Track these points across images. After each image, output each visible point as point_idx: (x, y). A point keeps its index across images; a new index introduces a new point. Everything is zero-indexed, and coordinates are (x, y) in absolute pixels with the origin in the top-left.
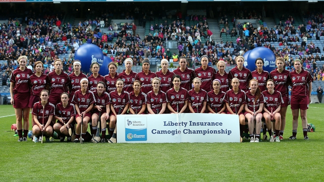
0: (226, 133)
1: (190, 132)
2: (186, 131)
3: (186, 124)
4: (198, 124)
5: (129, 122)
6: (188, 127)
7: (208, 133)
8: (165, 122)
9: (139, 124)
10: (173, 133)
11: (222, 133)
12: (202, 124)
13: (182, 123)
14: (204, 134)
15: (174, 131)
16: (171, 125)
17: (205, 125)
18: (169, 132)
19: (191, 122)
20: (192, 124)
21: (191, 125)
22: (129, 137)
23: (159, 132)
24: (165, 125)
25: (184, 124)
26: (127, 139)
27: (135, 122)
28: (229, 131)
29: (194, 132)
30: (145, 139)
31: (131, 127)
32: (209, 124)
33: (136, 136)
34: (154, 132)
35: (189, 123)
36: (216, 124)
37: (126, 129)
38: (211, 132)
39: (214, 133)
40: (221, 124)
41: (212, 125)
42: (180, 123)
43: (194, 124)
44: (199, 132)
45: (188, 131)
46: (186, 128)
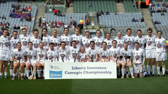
0: (109, 73)
1: (87, 73)
2: (85, 72)
3: (85, 68)
4: (92, 68)
5: (52, 67)
6: (86, 70)
7: (98, 73)
8: (73, 67)
9: (57, 68)
10: (77, 73)
11: (106, 73)
12: (94, 68)
13: (83, 68)
14: (96, 74)
15: (78, 72)
16: (76, 69)
17: (96, 69)
18: (75, 73)
19: (88, 67)
20: (89, 68)
21: (88, 69)
22: (51, 75)
23: (69, 73)
24: (73, 69)
25: (84, 68)
26: (50, 77)
27: (55, 67)
28: (110, 72)
29: (90, 73)
30: (61, 77)
31: (53, 70)
32: (99, 68)
33: (55, 75)
34: (66, 73)
35: (87, 68)
36: (103, 68)
37: (50, 71)
38: (100, 72)
39: (102, 73)
40: (105, 68)
41: (100, 69)
42: (81, 68)
43: (90, 68)
44: (93, 72)
45: (86, 72)
46: (85, 71)
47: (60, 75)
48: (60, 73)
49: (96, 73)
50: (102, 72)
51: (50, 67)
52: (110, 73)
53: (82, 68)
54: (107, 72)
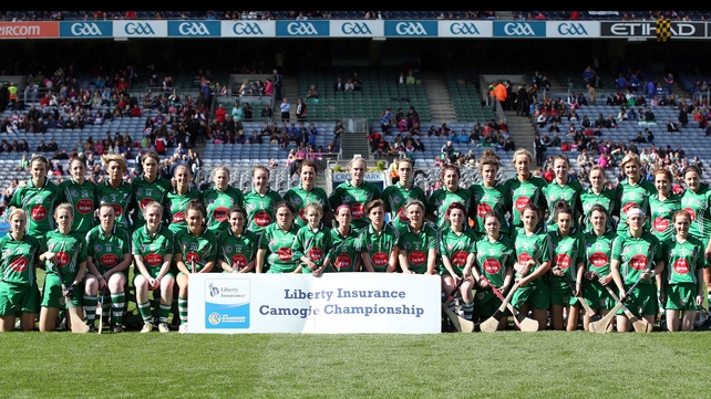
0: (413, 313)
1: (338, 310)
2: (329, 309)
3: (330, 295)
4: (355, 294)
5: (214, 291)
6: (334, 300)
7: (376, 312)
8: (287, 291)
10: (304, 312)
11: (404, 313)
12: (363, 294)
13: (323, 292)
14: (367, 315)
15: (306, 310)
16: (300, 297)
17: (370, 296)
18: (295, 312)
19: (340, 290)
20: (343, 294)
21: (340, 296)
22: (212, 320)
23: (274, 312)
24: (287, 297)
25: (325, 295)
26: (208, 325)
27: (226, 289)
28: (418, 309)
29: (347, 311)
30: (246, 325)
31: (217, 300)
32: (378, 295)
33: (226, 319)
34: (264, 310)
35: (336, 293)
36: (392, 295)
37: (207, 303)
38: (382, 310)
39: (389, 312)
40: (402, 295)
41: (384, 296)
42: (317, 294)
43: (347, 294)
44: (356, 310)
45: (334, 309)
46: (330, 303)
47: (242, 319)
48: (244, 310)
49: (368, 311)
50: (390, 310)
51: (208, 290)
52: (419, 312)
53: (320, 296)
54: (406, 310)
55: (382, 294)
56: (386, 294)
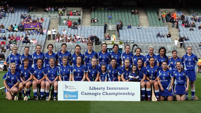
0: (131, 95)
1: (107, 94)
2: (104, 94)
4: (112, 89)
5: (66, 87)
6: (106, 91)
7: (119, 94)
8: (90, 87)
9: (73, 88)
10: (96, 94)
12: (115, 89)
16: (94, 89)
17: (117, 89)
18: (93, 94)
19: (107, 87)
20: (108, 89)
21: (107, 89)
22: (66, 96)
23: (86, 94)
24: (90, 89)
25: (103, 89)
26: (64, 98)
27: (70, 87)
29: (110, 94)
30: (77, 98)
31: (67, 90)
32: (120, 89)
33: (70, 96)
34: (83, 93)
36: (125, 89)
38: (121, 94)
40: (128, 89)
43: (110, 89)
44: (113, 94)
45: (106, 93)
46: (104, 91)
47: (75, 96)
48: (76, 93)
49: (117, 94)
50: (124, 94)
51: (65, 87)
52: (133, 94)
53: (101, 89)
54: (129, 94)
55: (121, 89)
56: (122, 89)
